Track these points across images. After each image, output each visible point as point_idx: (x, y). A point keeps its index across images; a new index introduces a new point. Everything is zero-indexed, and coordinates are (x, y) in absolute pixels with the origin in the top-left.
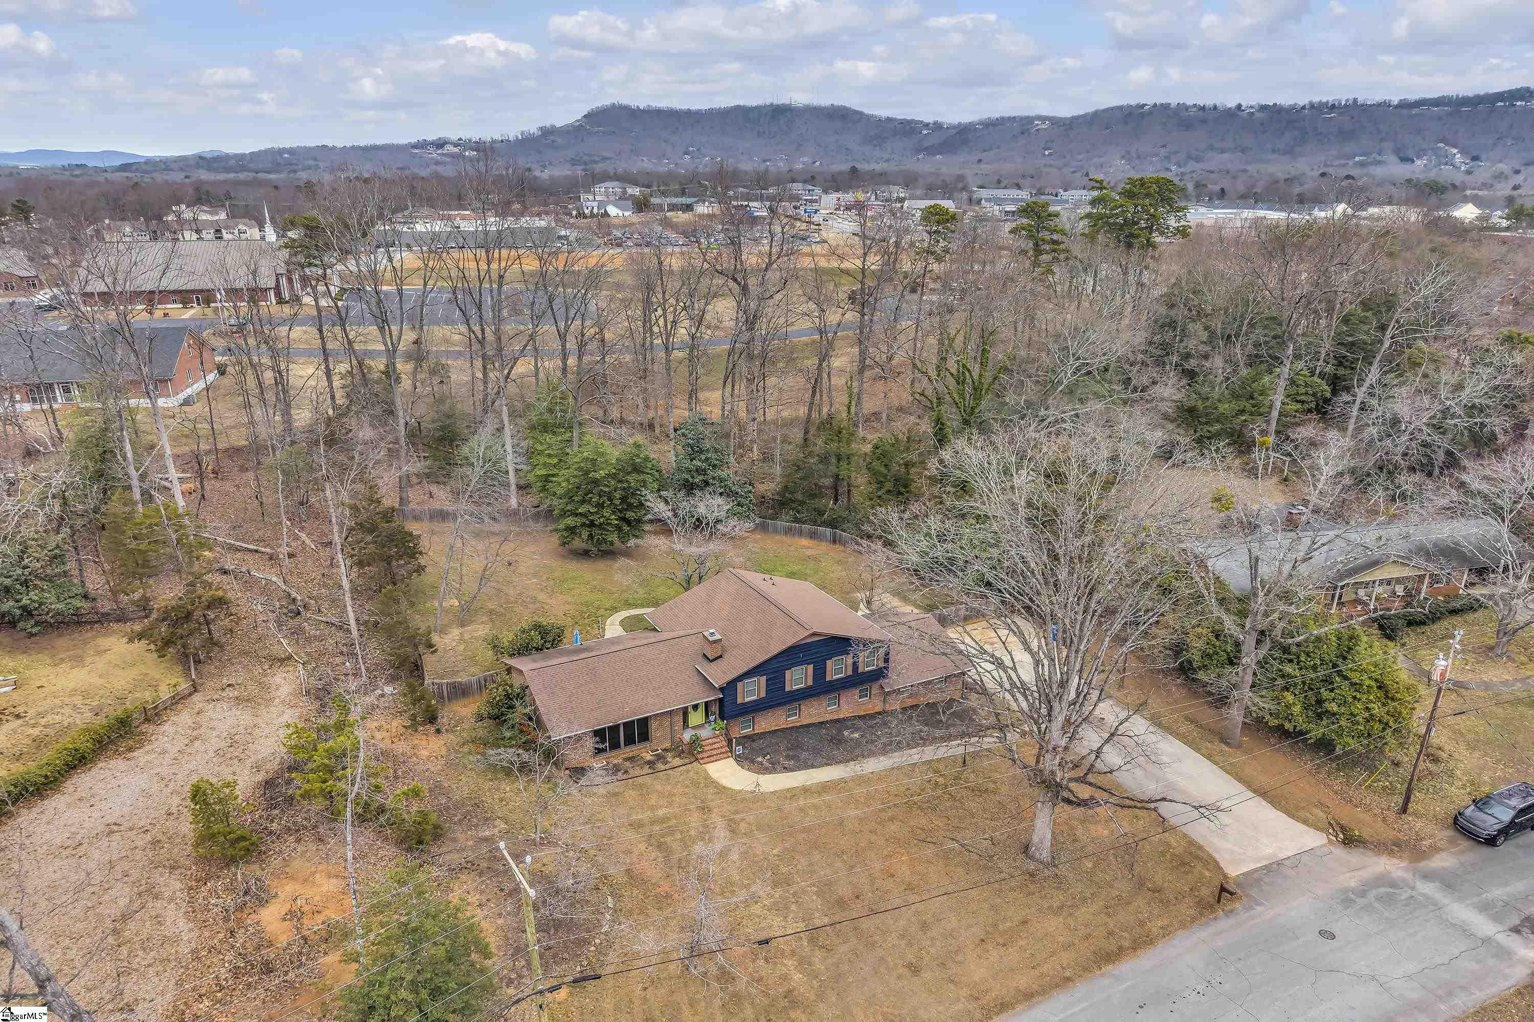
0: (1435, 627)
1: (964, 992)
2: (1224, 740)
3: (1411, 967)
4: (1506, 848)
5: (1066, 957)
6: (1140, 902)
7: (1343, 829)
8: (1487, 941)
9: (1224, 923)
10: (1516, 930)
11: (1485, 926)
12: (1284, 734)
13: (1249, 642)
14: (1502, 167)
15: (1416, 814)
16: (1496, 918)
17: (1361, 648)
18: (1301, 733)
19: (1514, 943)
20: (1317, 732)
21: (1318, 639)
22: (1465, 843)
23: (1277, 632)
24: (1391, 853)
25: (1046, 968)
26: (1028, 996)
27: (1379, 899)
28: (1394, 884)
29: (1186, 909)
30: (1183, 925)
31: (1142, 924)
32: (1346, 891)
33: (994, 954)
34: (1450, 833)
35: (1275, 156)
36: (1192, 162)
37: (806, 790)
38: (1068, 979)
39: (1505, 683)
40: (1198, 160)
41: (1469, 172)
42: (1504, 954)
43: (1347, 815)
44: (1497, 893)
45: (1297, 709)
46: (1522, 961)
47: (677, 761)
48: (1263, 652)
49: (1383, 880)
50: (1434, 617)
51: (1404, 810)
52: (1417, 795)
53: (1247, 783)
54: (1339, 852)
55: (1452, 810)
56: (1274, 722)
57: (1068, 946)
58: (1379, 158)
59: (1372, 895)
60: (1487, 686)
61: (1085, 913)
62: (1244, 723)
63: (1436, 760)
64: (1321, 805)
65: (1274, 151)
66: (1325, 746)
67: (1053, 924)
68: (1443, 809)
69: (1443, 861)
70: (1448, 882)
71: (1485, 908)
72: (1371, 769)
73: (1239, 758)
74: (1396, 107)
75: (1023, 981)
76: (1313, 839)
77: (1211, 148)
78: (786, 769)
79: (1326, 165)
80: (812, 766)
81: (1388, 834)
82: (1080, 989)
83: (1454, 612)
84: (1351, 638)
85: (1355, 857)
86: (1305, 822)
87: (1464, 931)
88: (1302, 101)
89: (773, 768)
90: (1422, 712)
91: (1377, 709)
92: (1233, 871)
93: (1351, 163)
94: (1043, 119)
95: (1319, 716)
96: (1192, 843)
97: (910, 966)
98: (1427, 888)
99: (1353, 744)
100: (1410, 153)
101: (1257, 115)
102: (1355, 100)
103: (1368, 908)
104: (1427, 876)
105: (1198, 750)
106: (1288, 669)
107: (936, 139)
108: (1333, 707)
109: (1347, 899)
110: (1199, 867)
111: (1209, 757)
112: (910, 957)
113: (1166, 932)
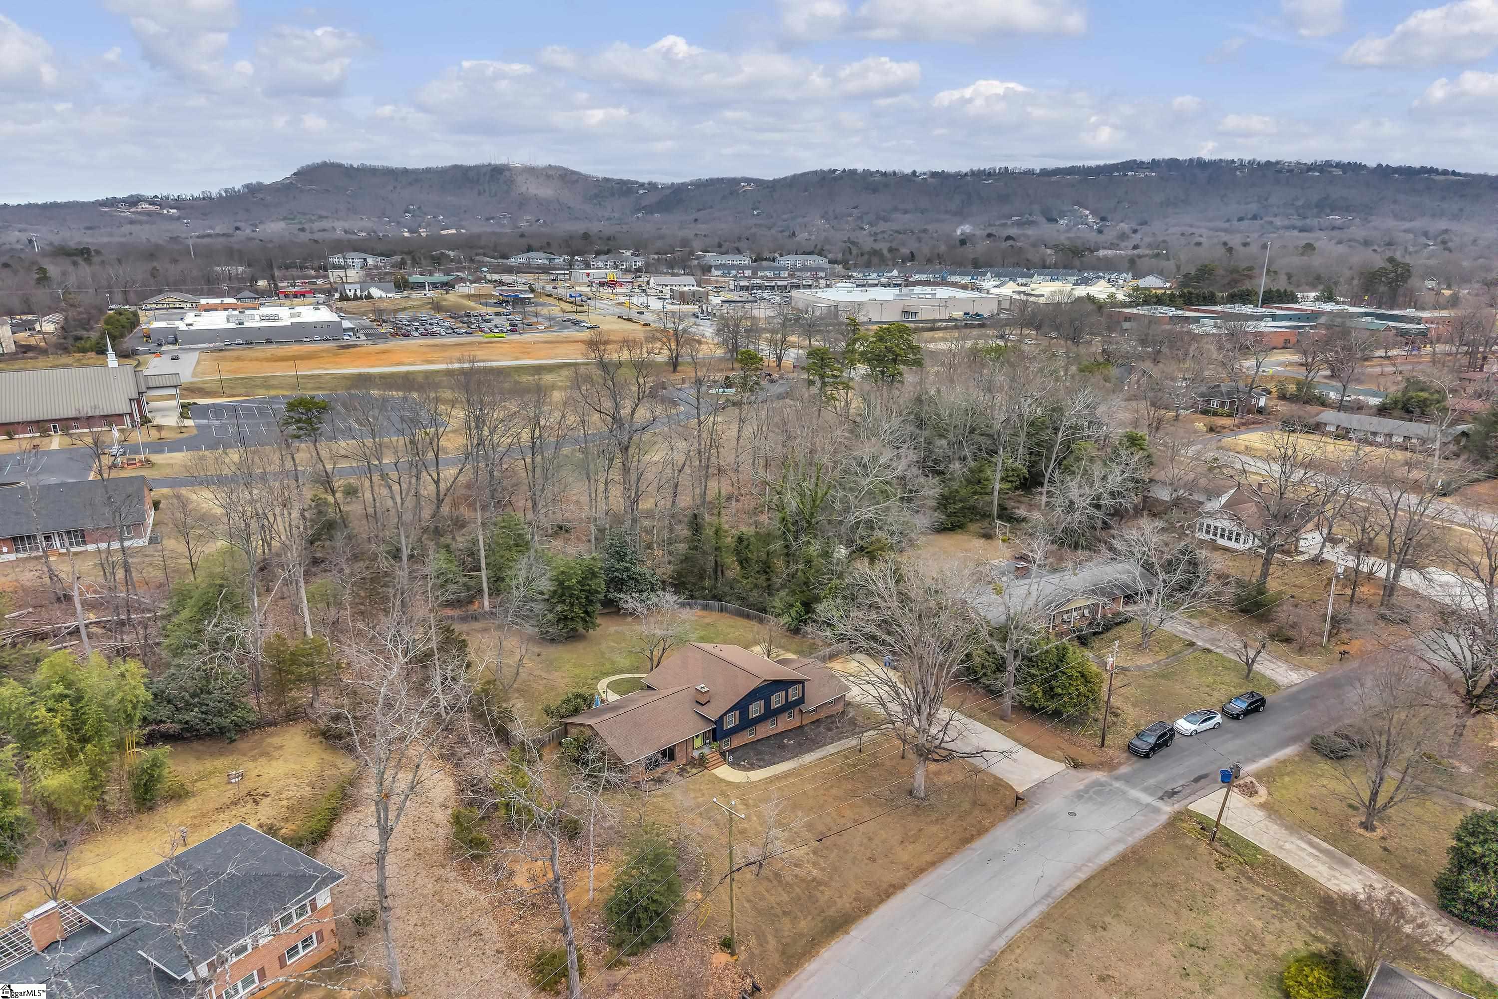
0: (1109, 634)
1: (901, 867)
2: (1002, 718)
3: (1114, 823)
4: (1154, 758)
5: (946, 844)
6: (976, 812)
7: (1073, 760)
8: (1148, 805)
9: (1021, 816)
10: (1161, 798)
11: (1146, 798)
12: (1032, 710)
13: (1010, 657)
14: (1124, 227)
15: (1109, 747)
16: (1151, 795)
17: (1070, 654)
18: (1044, 708)
19: (1160, 804)
20: (1052, 706)
21: (1047, 651)
22: (1135, 759)
23: (1024, 649)
24: (1099, 769)
25: (937, 850)
26: (933, 864)
27: (1094, 793)
28: (1102, 785)
29: (1000, 812)
30: (1000, 820)
31: (980, 822)
32: (1079, 791)
33: (911, 847)
34: (1125, 755)
35: (947, 216)
36: (881, 223)
37: (777, 778)
38: (950, 854)
39: (1149, 665)
40: (886, 220)
41: (1100, 231)
42: (1157, 810)
43: (1073, 752)
44: (1152, 782)
45: (1040, 695)
46: (1165, 813)
47: (694, 771)
48: (1018, 663)
49: (1097, 784)
50: (1107, 628)
51: (1103, 745)
52: (1109, 737)
53: (1018, 741)
54: (1072, 772)
55: (1127, 741)
56: (1028, 704)
57: (946, 838)
58: (1031, 219)
59: (1091, 793)
60: (1139, 668)
61: (950, 820)
62: (1013, 707)
63: (1116, 715)
64: (1059, 748)
65: (946, 212)
66: (1057, 713)
67: (935, 829)
68: (1121, 742)
69: (1124, 770)
70: (1127, 779)
71: (1146, 790)
72: (1083, 725)
73: (1012, 727)
74: (1039, 175)
75: (928, 858)
76: (1059, 767)
77: (896, 209)
78: (760, 767)
79: (990, 225)
80: (774, 764)
81: (1095, 759)
82: (957, 857)
83: (1118, 624)
84: (1064, 649)
85: (1080, 774)
86: (1053, 758)
87: (1137, 802)
88: (965, 169)
89: (752, 767)
90: (1105, 688)
91: (1082, 689)
92: (1020, 790)
93: (1009, 222)
94: (748, 181)
95: (1052, 697)
96: (996, 778)
97: (870, 859)
98: (1117, 784)
99: (1072, 710)
100: (1055, 215)
101: (930, 180)
102: (1006, 168)
103: (1090, 798)
104: (1117, 779)
105: (989, 726)
106: (1033, 671)
107: (652, 199)
108: (1059, 691)
109: (1079, 796)
110: (1002, 790)
111: (996, 729)
112: (868, 855)
113: (993, 825)
